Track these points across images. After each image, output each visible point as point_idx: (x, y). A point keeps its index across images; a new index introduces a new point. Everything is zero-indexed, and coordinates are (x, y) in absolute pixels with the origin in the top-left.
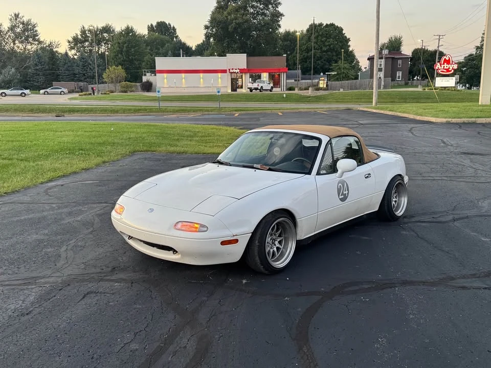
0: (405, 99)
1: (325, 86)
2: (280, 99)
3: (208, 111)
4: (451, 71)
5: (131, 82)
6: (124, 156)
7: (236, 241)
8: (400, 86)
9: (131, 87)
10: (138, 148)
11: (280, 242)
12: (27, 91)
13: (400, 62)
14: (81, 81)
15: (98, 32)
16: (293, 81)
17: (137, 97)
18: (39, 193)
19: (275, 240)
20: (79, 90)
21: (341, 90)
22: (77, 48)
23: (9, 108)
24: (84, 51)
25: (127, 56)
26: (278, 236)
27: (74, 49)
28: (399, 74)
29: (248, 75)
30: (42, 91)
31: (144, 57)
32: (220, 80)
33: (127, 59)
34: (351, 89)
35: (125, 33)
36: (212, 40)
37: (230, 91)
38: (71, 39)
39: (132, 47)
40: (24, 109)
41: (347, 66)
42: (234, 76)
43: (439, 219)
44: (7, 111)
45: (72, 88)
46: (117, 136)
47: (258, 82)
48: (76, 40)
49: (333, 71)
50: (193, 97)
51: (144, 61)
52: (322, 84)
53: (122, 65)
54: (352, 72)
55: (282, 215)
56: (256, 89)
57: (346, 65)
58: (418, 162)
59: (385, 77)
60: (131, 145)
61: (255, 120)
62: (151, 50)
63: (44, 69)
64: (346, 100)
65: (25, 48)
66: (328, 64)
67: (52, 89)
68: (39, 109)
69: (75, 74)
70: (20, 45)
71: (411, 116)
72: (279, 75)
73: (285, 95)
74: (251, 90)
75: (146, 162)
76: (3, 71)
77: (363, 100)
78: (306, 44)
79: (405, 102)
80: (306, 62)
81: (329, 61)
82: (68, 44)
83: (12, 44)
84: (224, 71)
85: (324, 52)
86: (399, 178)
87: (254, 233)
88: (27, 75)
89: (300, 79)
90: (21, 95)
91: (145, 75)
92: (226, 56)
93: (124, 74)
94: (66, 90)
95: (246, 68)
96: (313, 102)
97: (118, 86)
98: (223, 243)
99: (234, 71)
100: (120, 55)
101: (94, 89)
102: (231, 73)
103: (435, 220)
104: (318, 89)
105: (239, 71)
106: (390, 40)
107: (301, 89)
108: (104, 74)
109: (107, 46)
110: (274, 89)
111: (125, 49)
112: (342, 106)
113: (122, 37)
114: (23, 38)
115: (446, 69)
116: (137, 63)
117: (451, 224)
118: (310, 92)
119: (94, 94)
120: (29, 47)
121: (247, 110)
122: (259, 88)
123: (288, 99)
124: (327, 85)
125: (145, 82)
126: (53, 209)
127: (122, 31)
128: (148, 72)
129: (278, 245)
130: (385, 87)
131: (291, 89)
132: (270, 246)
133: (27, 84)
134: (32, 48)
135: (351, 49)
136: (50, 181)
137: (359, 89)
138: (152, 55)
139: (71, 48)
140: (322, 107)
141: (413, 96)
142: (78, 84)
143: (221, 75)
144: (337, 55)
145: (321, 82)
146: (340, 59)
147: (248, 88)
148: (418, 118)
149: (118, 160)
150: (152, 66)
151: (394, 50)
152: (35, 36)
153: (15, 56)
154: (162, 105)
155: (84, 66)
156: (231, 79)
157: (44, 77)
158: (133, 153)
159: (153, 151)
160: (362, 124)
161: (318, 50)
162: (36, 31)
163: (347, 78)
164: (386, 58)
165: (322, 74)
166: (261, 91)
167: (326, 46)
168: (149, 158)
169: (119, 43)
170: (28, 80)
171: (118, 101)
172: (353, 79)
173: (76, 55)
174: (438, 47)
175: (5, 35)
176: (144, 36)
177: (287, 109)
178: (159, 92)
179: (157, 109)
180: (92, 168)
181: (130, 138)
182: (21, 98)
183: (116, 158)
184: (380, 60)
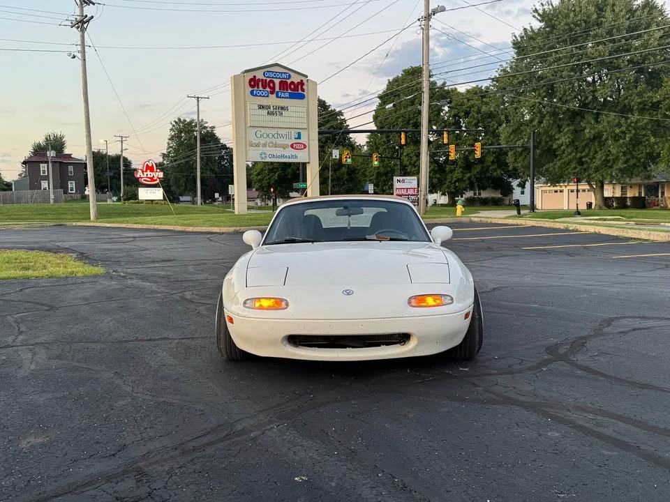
4: (156, 180)
13: (71, 168)
28: (72, 184)
59: (54, 188)
98: (466, 317)
115: (149, 178)
148: (191, 229)
164: (53, 162)
172: (4, 190)
174: (122, 151)
184: (42, 165)
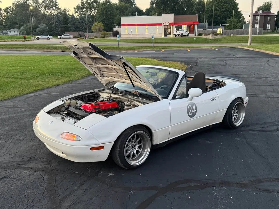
0: (270, 41)
1: (221, 33)
2: (192, 41)
3: (146, 48)
5: (107, 31)
6: (83, 77)
7: (102, 148)
8: (268, 33)
9: (107, 34)
11: (139, 147)
12: (51, 37)
13: (269, 18)
14: (81, 31)
15: (91, 3)
16: (203, 29)
17: (109, 40)
18: (20, 101)
19: (135, 146)
20: (79, 36)
21: (232, 35)
22: (79, 12)
23: (37, 46)
24: (83, 13)
25: (106, 16)
26: (138, 143)
27: (77, 12)
28: (269, 25)
29: (174, 26)
30: (59, 37)
31: (116, 17)
32: (157, 30)
33: (106, 18)
34: (238, 35)
35: (105, 3)
36: (154, 6)
37: (163, 36)
38: (76, 7)
39: (109, 11)
40: (45, 47)
42: (166, 27)
43: (267, 128)
44: (36, 48)
45: (75, 35)
47: (180, 31)
48: (78, 7)
49: (227, 23)
50: (140, 40)
51: (115, 19)
53: (103, 22)
54: (239, 24)
55: (139, 129)
56: (179, 35)
57: (235, 20)
58: (266, 84)
59: (260, 27)
61: (171, 54)
62: (120, 13)
63: (61, 24)
64: (233, 41)
65: (51, 13)
66: (224, 19)
67: (64, 35)
68: (53, 47)
69: (77, 27)
70: (48, 11)
71: (270, 53)
72: (193, 26)
73: (195, 39)
76: (39, 26)
78: (211, 7)
79: (270, 43)
81: (225, 17)
82: (74, 10)
83: (44, 10)
84: (160, 24)
85: (222, 12)
86: (240, 100)
87: (116, 142)
88: (52, 27)
89: (207, 28)
90: (47, 39)
91: (115, 27)
92: (161, 15)
93: (103, 27)
94: (72, 36)
95: (173, 22)
96: (212, 42)
97: (100, 34)
98: (92, 149)
99: (166, 24)
100: (102, 16)
101: (86, 35)
102: (164, 25)
103: (263, 129)
104: (217, 34)
105: (169, 24)
106: (264, 4)
107: (206, 35)
108: (92, 27)
109: (95, 10)
110: (190, 35)
111: (105, 12)
112: (229, 45)
113: (103, 5)
114: (50, 7)
116: (111, 21)
117: (274, 133)
118: (211, 37)
119: (86, 39)
120: (53, 12)
121: (169, 48)
122: (181, 34)
123: (197, 41)
124: (223, 32)
125: (115, 31)
126: (21, 111)
127: (104, 2)
128: (117, 26)
129: (137, 149)
130: (259, 33)
131: (200, 34)
132: (131, 150)
133: (51, 33)
134: (55, 12)
135: (239, 10)
136: (32, 92)
137: (243, 34)
138: (120, 16)
139: (76, 12)
141: (276, 40)
142: (78, 33)
143: (158, 27)
144: (230, 14)
145: (219, 30)
146: (232, 16)
147: (174, 34)
148: (274, 54)
150: (119, 22)
151: (266, 10)
152: (56, 5)
153: (46, 17)
154: (120, 45)
155: (83, 23)
156: (164, 29)
157: (61, 29)
158: (89, 75)
160: (238, 57)
161: (219, 11)
162: (57, 3)
163: (236, 27)
164: (260, 15)
165: (220, 25)
166: (181, 36)
167: (224, 8)
169: (101, 9)
170: (52, 31)
172: (239, 28)
173: (79, 16)
175: (40, 5)
176: (116, 5)
177: (194, 47)
179: (117, 47)
180: (60, 85)
182: (47, 41)
183: (78, 78)
184: (256, 17)
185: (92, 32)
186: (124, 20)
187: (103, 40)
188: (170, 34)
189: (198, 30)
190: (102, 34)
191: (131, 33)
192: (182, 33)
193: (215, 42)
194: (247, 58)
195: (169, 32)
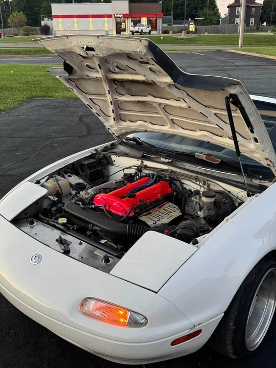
1: (194, 30)
2: (158, 41)
5: (32, 26)
6: (21, 103)
8: (252, 31)
9: (32, 30)
10: (34, 94)
13: (253, 10)
16: (167, 25)
21: (206, 34)
25: (28, 3)
28: (252, 20)
29: (130, 20)
31: (42, 4)
32: (106, 24)
33: (28, 6)
34: (214, 33)
37: (115, 34)
41: (210, 12)
42: (119, 20)
46: (15, 80)
47: (139, 26)
49: (199, 16)
51: (41, 8)
52: (192, 28)
53: (23, 11)
54: (214, 18)
56: (137, 32)
60: (28, 90)
66: (195, 10)
72: (156, 20)
73: (162, 38)
74: (133, 33)
75: (43, 110)
77: (227, 43)
79: (271, 45)
80: (177, 9)
81: (196, 8)
84: (110, 16)
89: (172, 23)
91: (43, 20)
92: (111, 2)
93: (26, 19)
95: (128, 13)
96: (185, 44)
97: (21, 30)
99: (118, 16)
100: (21, 2)
101: (1, 32)
102: (116, 17)
104: (189, 32)
105: (122, 16)
107: (174, 32)
108: (9, 19)
110: (152, 32)
112: (213, 48)
116: (36, 9)
118: (183, 35)
119: (0, 37)
122: (140, 31)
123: (165, 41)
124: (196, 29)
125: (44, 26)
128: (45, 17)
131: (165, 32)
137: (220, 32)
138: (48, 2)
140: (196, 48)
143: (107, 20)
145: (191, 26)
147: (131, 31)
149: (14, 108)
150: (48, 12)
156: (116, 23)
158: (30, 99)
159: (49, 97)
160: (239, 66)
163: (211, 23)
165: (190, 19)
166: (141, 34)
168: (47, 105)
171: (21, 43)
172: (215, 24)
178: (55, 34)
181: (28, 82)
183: (13, 105)
184: (237, 8)
185: (9, 27)
186: (56, 8)
187: (27, 40)
188: (124, 30)
189: (163, 25)
190: (24, 31)
191: (68, 29)
192: (142, 30)
193: (189, 43)
194: (253, 67)
195: (123, 27)
